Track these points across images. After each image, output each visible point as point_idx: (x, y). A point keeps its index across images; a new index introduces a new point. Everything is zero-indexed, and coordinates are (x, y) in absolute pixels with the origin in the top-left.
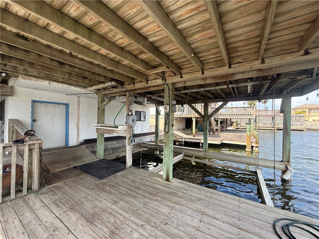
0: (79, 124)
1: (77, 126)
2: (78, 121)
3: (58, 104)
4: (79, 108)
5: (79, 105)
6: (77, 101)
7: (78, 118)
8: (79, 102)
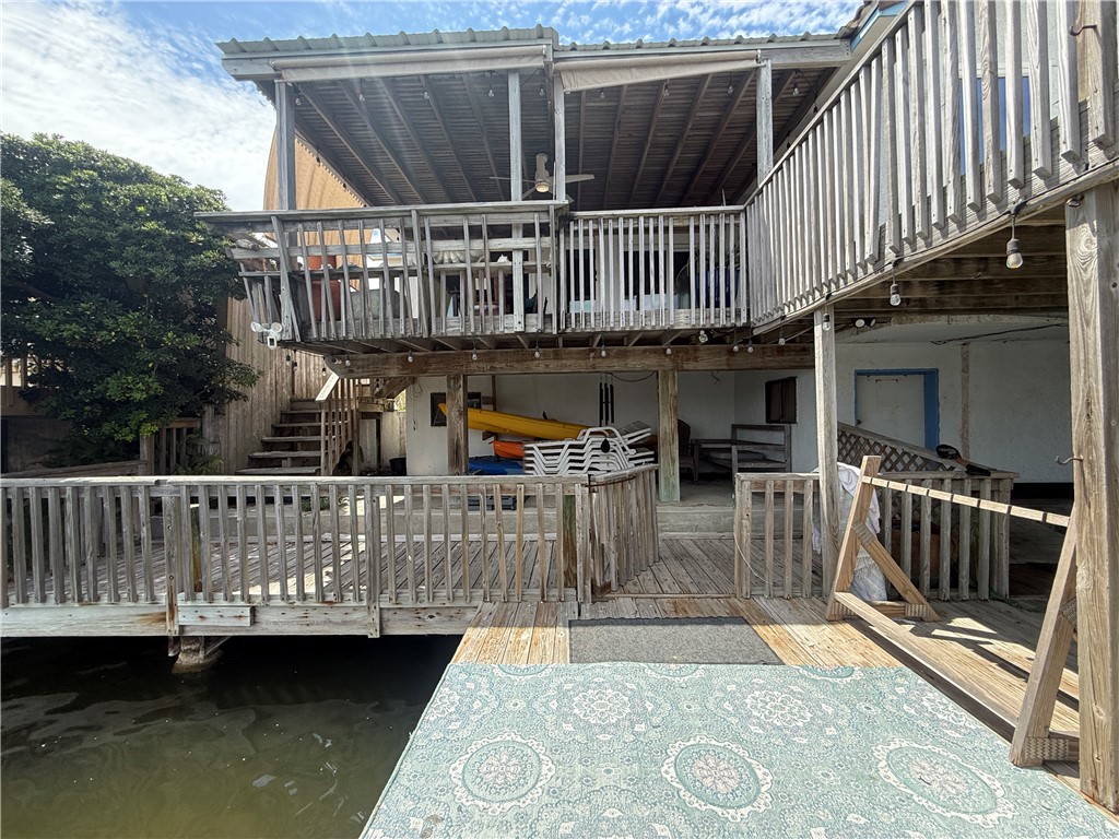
0: (967, 431)
1: (962, 436)
2: (965, 422)
3: (906, 373)
4: (965, 381)
5: (965, 370)
6: (960, 358)
7: (964, 411)
8: (965, 359)
